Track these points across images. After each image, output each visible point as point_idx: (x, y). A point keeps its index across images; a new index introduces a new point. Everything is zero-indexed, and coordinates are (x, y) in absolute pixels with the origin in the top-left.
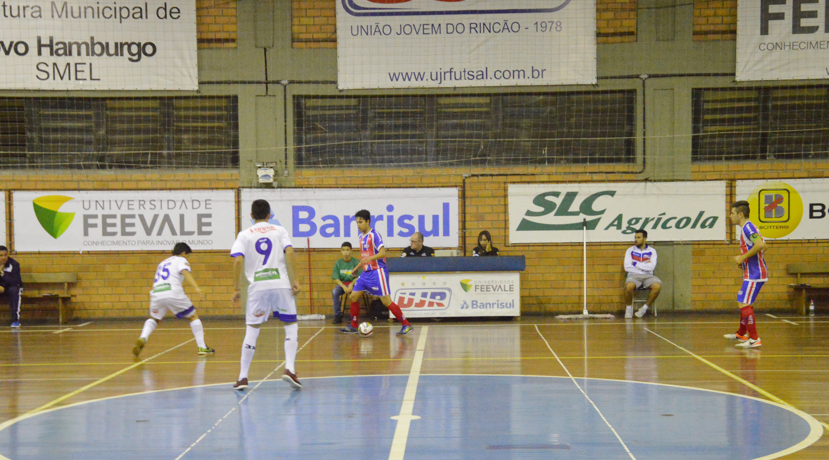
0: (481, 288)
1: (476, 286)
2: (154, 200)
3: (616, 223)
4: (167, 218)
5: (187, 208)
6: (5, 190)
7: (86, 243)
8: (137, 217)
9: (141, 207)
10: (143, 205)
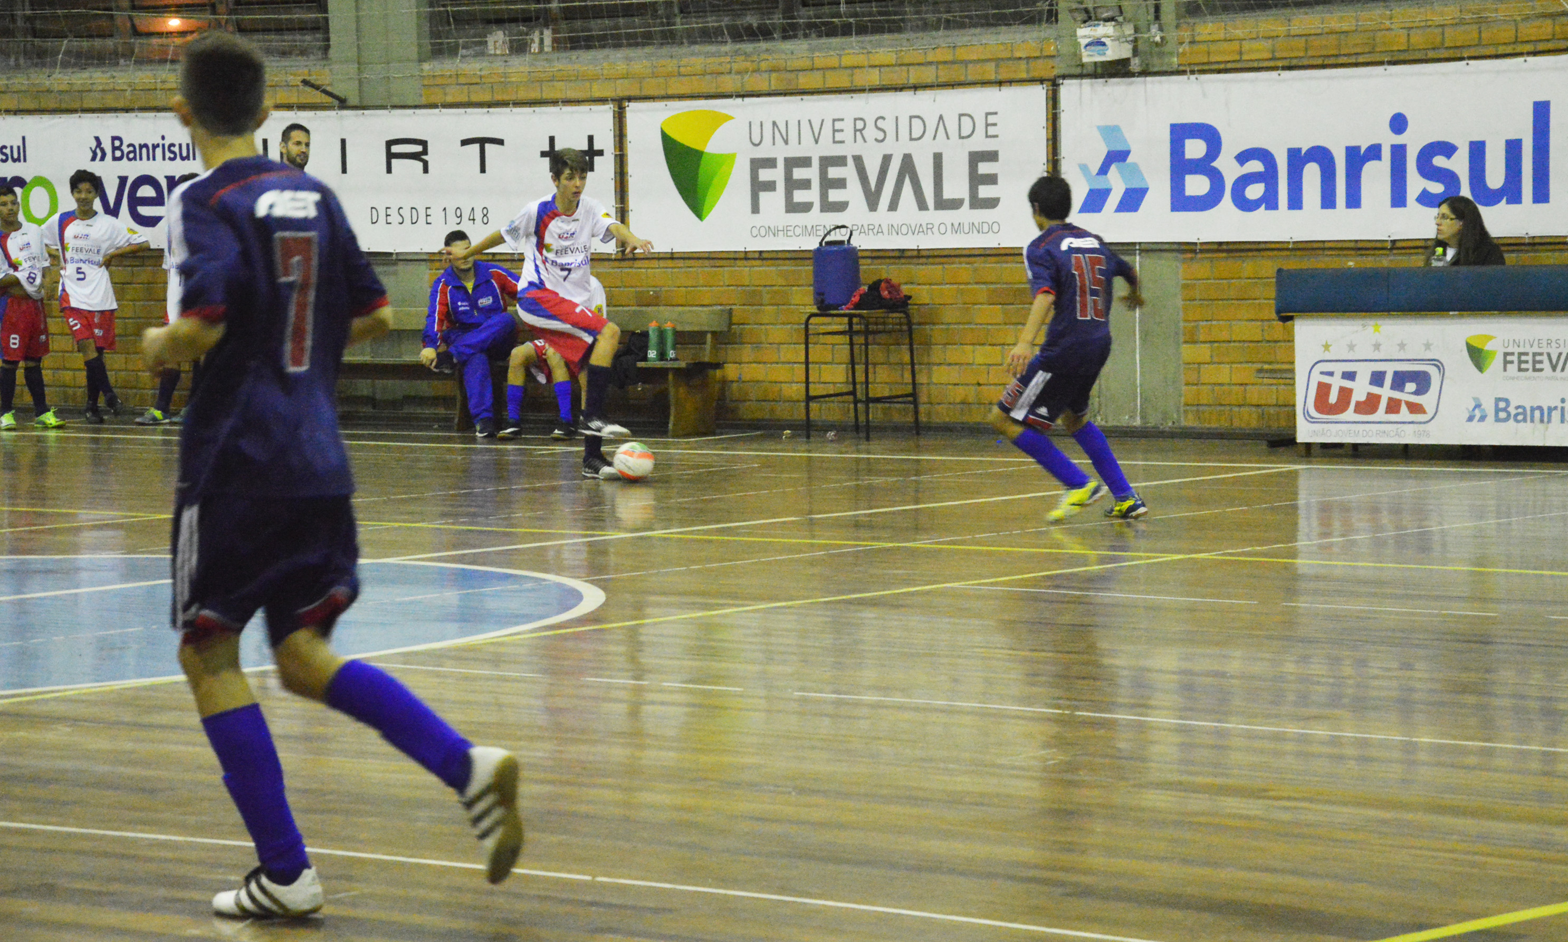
0: (1520, 362)
1: (1506, 354)
2: (883, 118)
4: (908, 165)
5: (948, 137)
6: (612, 100)
7: (755, 232)
8: (850, 161)
9: (858, 133)
10: (861, 131)
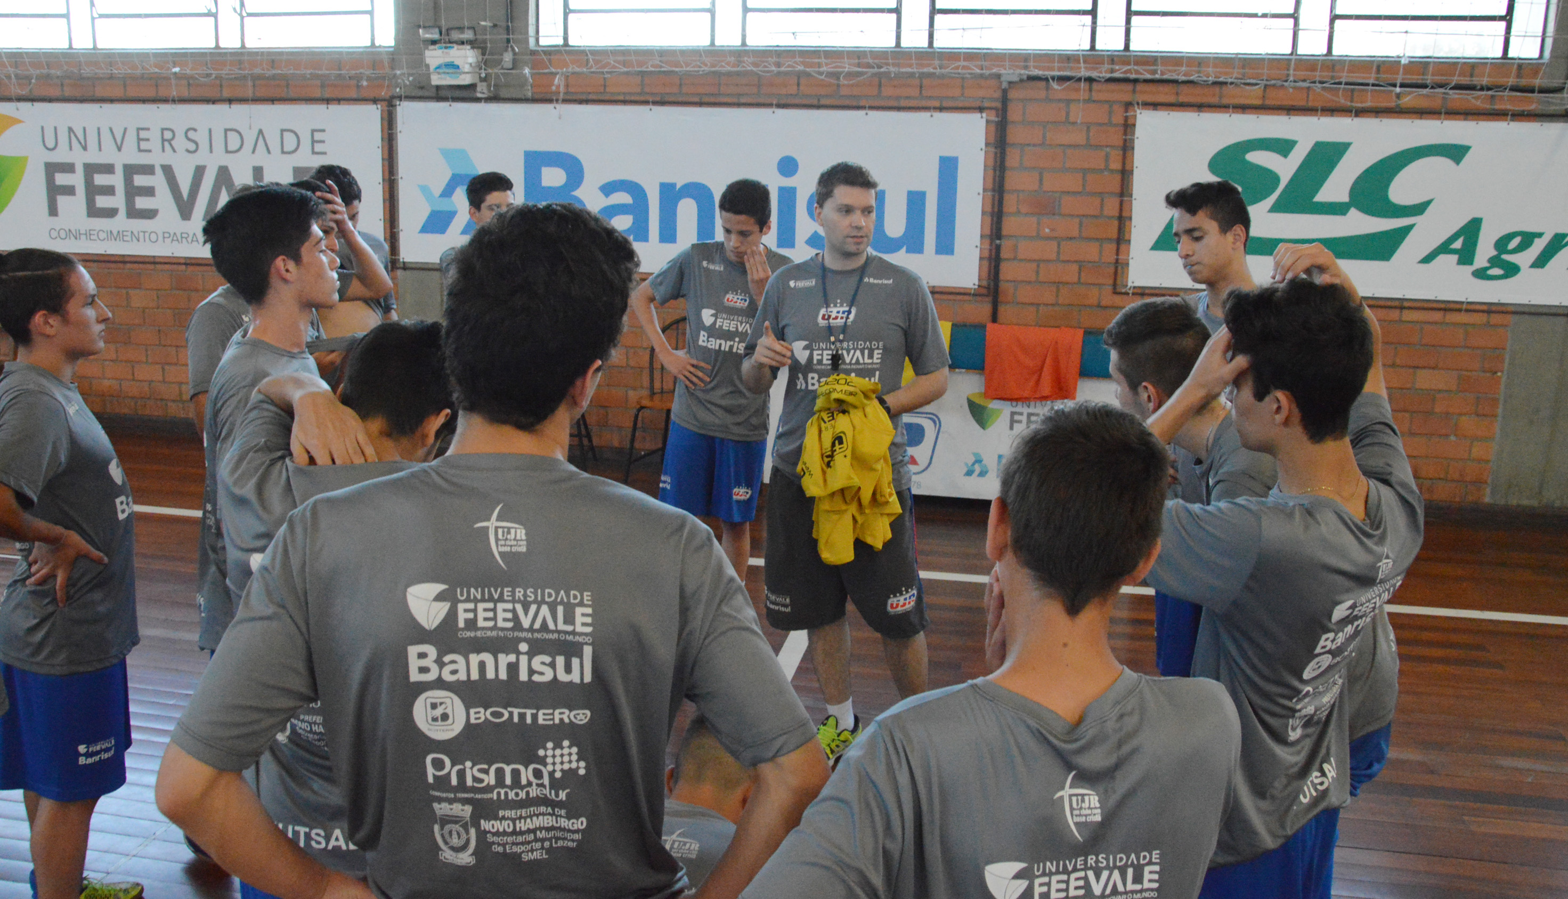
2: (195, 130)
3: (1458, 244)
4: (225, 179)
5: (269, 152)
7: (54, 234)
8: (158, 170)
9: (166, 144)
10: (169, 141)
